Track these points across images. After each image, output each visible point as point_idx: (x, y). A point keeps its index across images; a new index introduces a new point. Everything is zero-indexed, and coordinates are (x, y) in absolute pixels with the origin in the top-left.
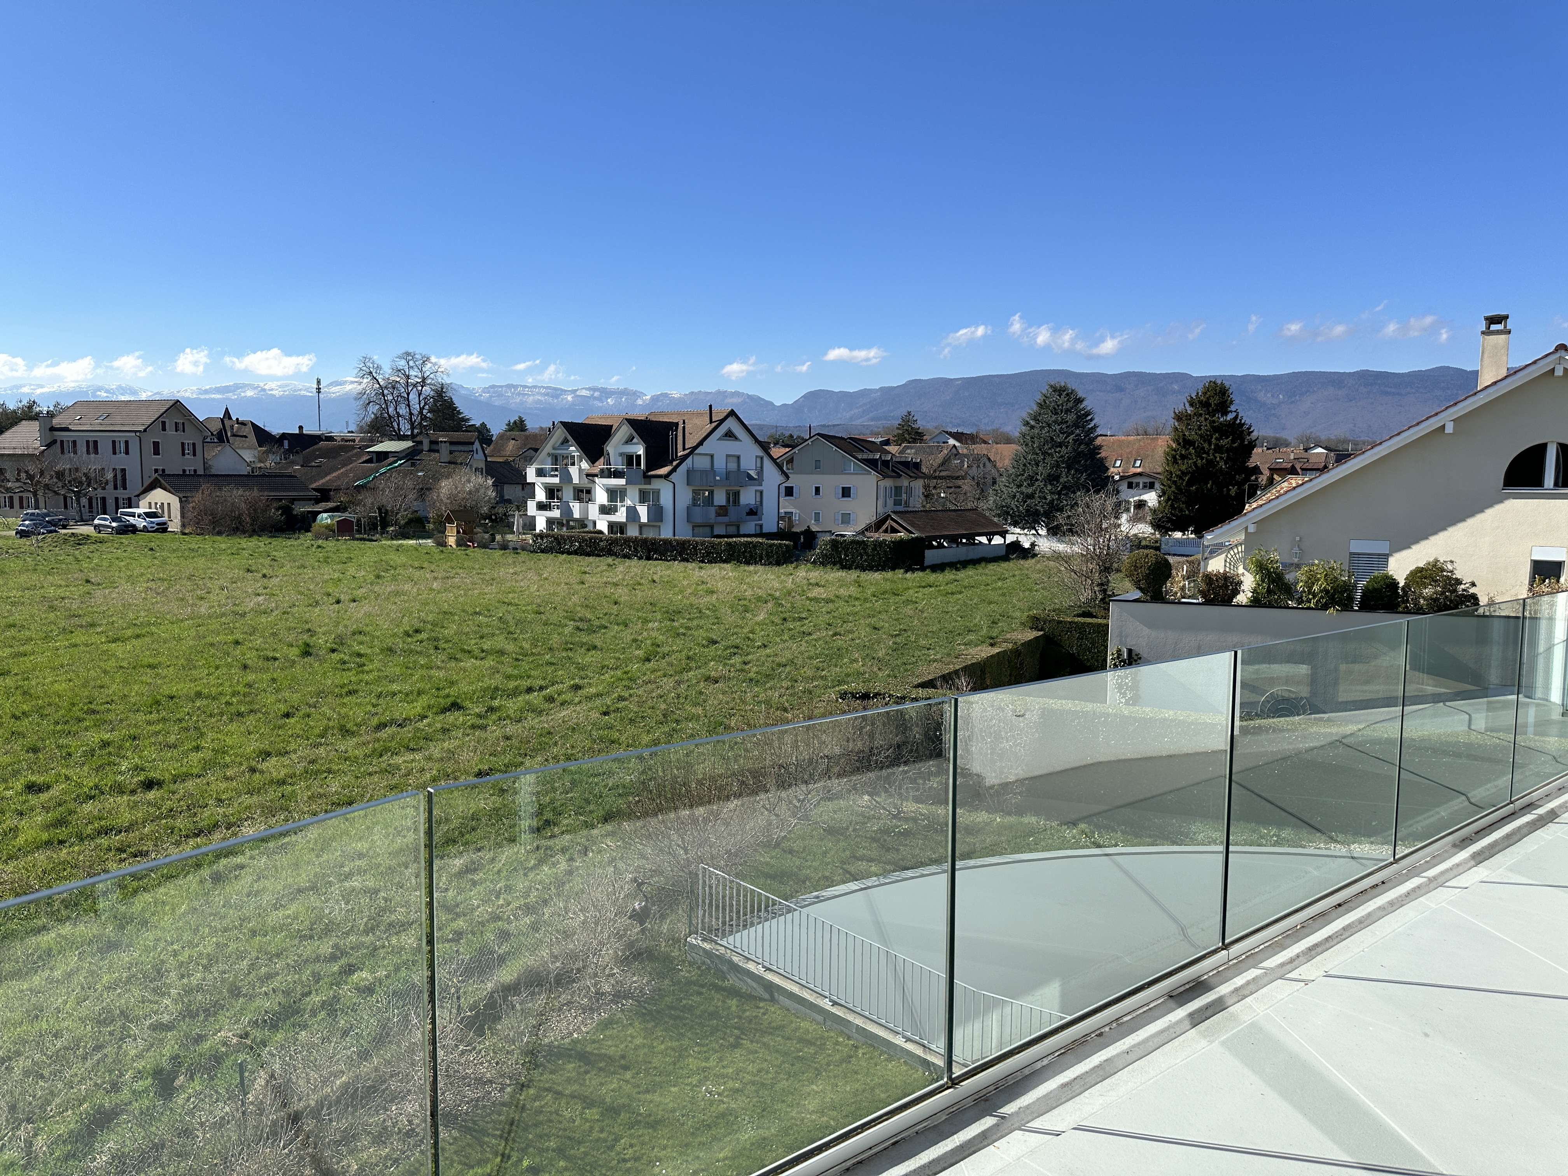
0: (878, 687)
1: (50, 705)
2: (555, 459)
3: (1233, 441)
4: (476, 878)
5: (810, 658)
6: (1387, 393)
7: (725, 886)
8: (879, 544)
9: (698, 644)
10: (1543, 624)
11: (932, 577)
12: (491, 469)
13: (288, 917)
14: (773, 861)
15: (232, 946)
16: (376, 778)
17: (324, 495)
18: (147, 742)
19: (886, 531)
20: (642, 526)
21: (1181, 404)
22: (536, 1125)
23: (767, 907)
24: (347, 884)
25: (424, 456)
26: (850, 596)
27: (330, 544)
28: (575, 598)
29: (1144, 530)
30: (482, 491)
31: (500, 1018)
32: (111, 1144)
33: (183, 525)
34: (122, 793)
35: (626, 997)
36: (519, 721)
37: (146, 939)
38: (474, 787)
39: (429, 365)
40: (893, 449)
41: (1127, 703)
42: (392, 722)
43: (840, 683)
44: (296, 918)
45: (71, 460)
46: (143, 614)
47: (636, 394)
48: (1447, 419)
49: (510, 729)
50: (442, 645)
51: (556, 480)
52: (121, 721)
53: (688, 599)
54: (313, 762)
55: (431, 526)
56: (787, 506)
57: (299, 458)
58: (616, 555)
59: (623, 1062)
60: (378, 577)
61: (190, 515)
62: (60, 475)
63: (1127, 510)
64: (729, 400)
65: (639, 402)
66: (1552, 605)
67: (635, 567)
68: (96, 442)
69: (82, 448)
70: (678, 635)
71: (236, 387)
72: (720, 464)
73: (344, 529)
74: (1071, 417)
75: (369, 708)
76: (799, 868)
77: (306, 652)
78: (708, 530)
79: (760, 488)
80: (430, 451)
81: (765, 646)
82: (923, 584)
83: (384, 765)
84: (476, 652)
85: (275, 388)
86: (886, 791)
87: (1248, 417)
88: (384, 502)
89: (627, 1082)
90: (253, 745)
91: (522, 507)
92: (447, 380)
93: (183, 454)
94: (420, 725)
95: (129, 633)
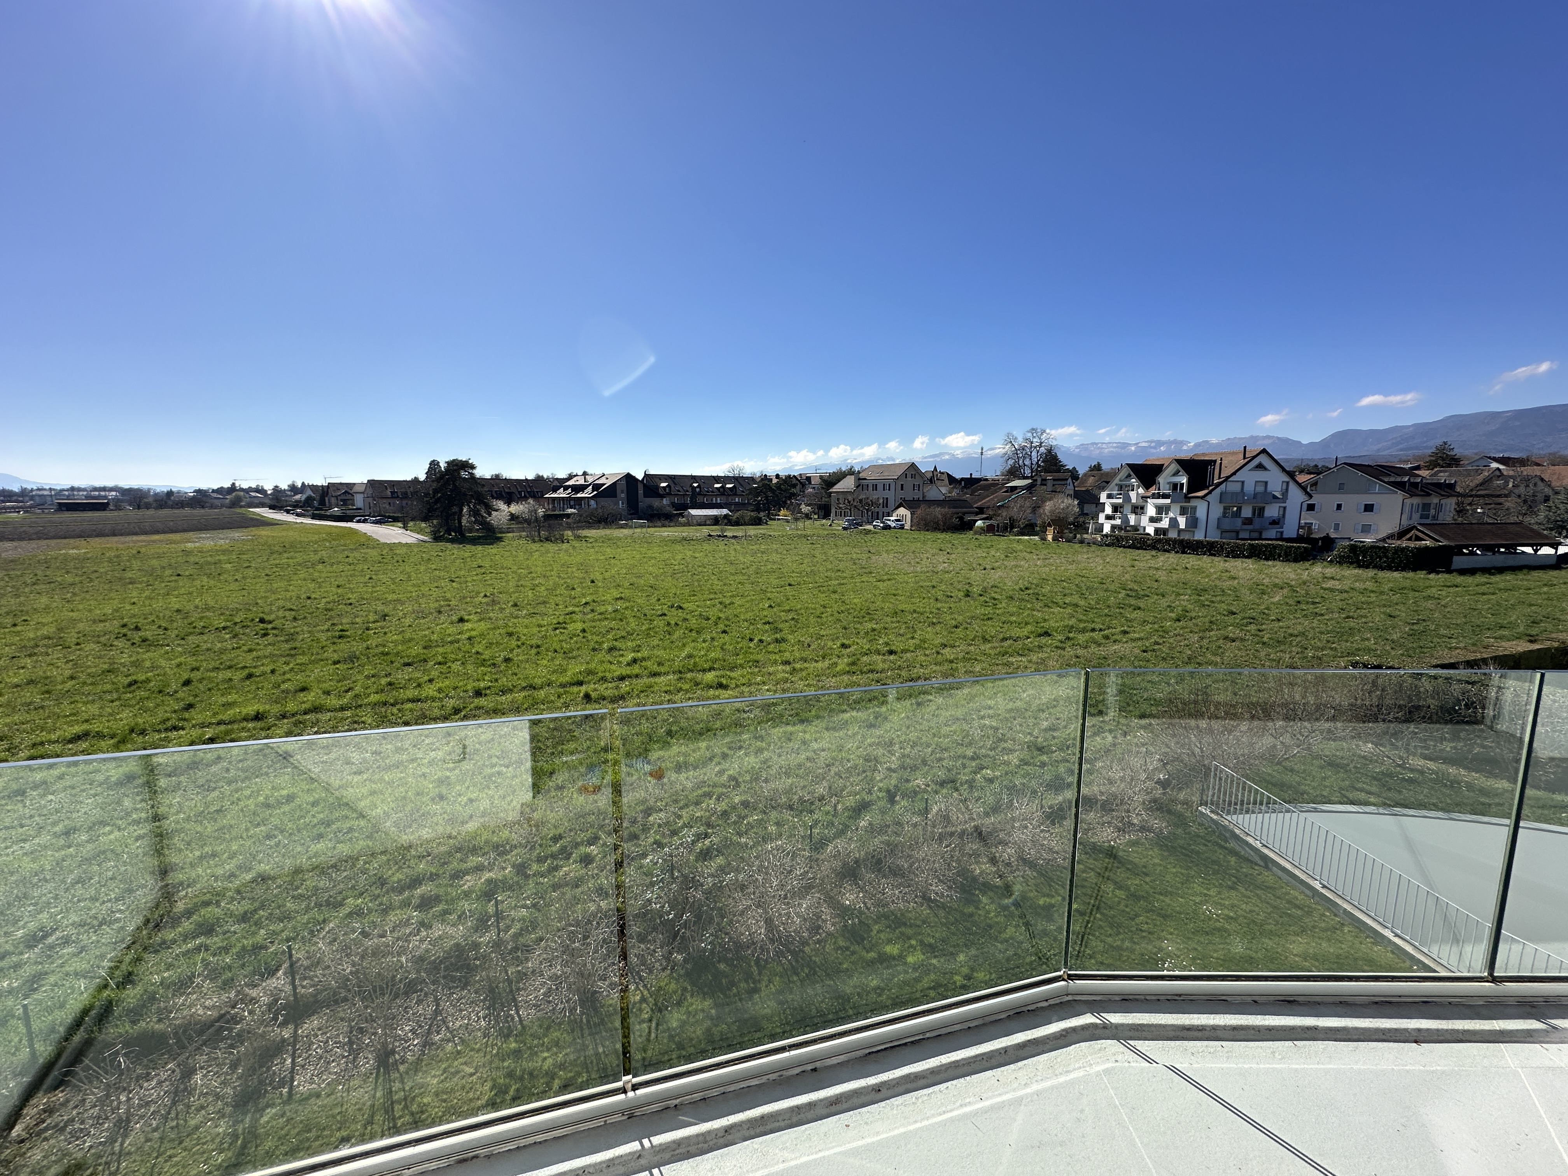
1: (852, 608)
2: (1121, 488)
5: (1322, 633)
7: (1232, 781)
8: (1399, 550)
9: (1220, 613)
11: (1459, 579)
12: (1077, 495)
13: (952, 731)
14: (1276, 772)
15: (924, 739)
16: (1000, 667)
17: (981, 511)
18: (891, 631)
19: (1410, 539)
20: (1180, 531)
23: (1268, 803)
24: (982, 721)
25: (1038, 488)
26: (1365, 589)
27: (982, 537)
28: (1127, 576)
30: (1071, 508)
32: (868, 818)
33: (912, 526)
34: (879, 654)
35: (1149, 831)
36: (1086, 648)
37: (886, 726)
38: (1056, 682)
39: (1045, 435)
40: (1424, 473)
42: (1010, 638)
43: (1351, 654)
44: (955, 733)
45: (866, 494)
46: (892, 569)
47: (1182, 443)
49: (1080, 652)
50: (1041, 598)
51: (1120, 501)
52: (881, 619)
53: (1213, 581)
54: (967, 653)
55: (1038, 529)
56: (1308, 518)
57: (969, 491)
58: (1158, 549)
59: (1144, 870)
60: (1007, 556)
61: (915, 521)
62: (861, 501)
64: (1259, 442)
65: (1185, 448)
67: (1172, 558)
68: (877, 485)
69: (871, 488)
70: (1204, 605)
71: (941, 454)
72: (1249, 488)
73: (990, 529)
75: (998, 628)
77: (967, 595)
78: (1234, 534)
79: (1283, 505)
80: (1041, 485)
81: (1279, 620)
82: (1449, 584)
83: (1005, 661)
84: (1061, 604)
85: (959, 453)
86: (1392, 744)
88: (1013, 514)
90: (938, 641)
91: (1096, 517)
92: (1054, 443)
93: (914, 490)
94: (1026, 642)
95: (885, 577)
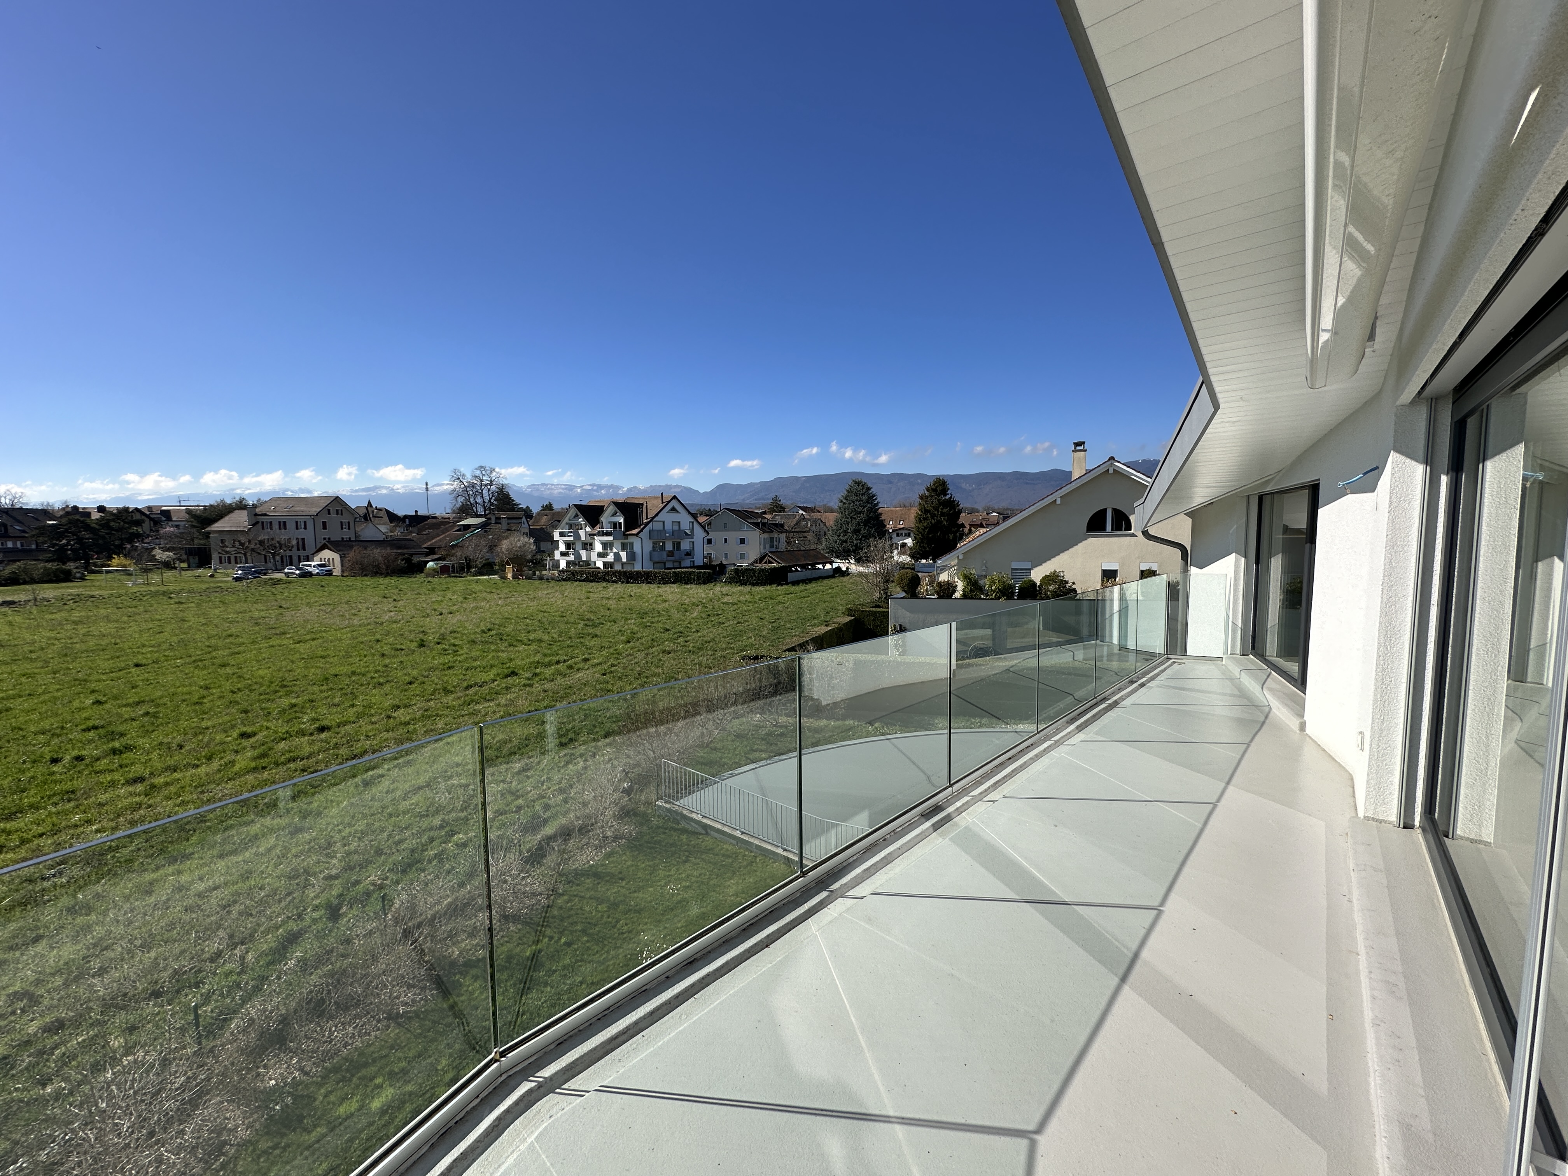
0: (764, 652)
1: (256, 683)
2: (571, 526)
3: (950, 510)
4: (529, 774)
5: (724, 637)
6: (1027, 483)
7: (677, 771)
8: (762, 571)
9: (658, 632)
10: (1108, 603)
11: (792, 588)
12: (532, 533)
13: (413, 804)
14: (705, 755)
15: (377, 824)
16: (466, 718)
17: (431, 551)
18: (320, 703)
19: (765, 563)
20: (623, 564)
21: (922, 490)
22: (569, 917)
23: (702, 782)
24: (449, 783)
25: (492, 527)
26: (746, 601)
27: (436, 580)
28: (584, 607)
29: (906, 559)
30: (527, 546)
31: (546, 856)
32: (298, 954)
33: (343, 571)
34: (304, 735)
35: (621, 838)
36: (552, 681)
37: (321, 824)
39: (494, 473)
40: (768, 516)
41: (900, 655)
42: (475, 684)
43: (742, 651)
44: (417, 805)
45: (268, 533)
46: (317, 625)
47: (618, 488)
48: (1057, 496)
49: (547, 686)
50: (505, 637)
51: (572, 538)
52: (303, 691)
53: (651, 605)
54: (426, 710)
55: (497, 568)
56: (708, 550)
57: (415, 529)
58: (608, 581)
59: (620, 876)
60: (465, 598)
61: (347, 565)
62: (261, 543)
63: (897, 548)
64: (673, 490)
65: (620, 492)
66: (1112, 592)
67: (619, 588)
68: (285, 523)
69: (276, 526)
70: (646, 626)
71: (375, 488)
72: (668, 526)
73: (444, 570)
74: (865, 498)
75: (461, 676)
76: (721, 758)
77: (422, 645)
78: (662, 565)
79: (692, 540)
80: (496, 523)
81: (698, 631)
82: (787, 592)
83: (471, 710)
84: (525, 641)
85: (399, 488)
86: (770, 711)
87: (957, 497)
88: (468, 554)
89: (623, 887)
90: (389, 702)
91: (552, 554)
92: (506, 482)
93: (342, 528)
94: (492, 685)
95: (308, 637)
